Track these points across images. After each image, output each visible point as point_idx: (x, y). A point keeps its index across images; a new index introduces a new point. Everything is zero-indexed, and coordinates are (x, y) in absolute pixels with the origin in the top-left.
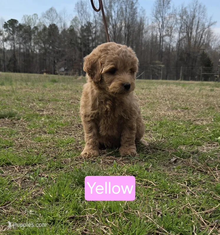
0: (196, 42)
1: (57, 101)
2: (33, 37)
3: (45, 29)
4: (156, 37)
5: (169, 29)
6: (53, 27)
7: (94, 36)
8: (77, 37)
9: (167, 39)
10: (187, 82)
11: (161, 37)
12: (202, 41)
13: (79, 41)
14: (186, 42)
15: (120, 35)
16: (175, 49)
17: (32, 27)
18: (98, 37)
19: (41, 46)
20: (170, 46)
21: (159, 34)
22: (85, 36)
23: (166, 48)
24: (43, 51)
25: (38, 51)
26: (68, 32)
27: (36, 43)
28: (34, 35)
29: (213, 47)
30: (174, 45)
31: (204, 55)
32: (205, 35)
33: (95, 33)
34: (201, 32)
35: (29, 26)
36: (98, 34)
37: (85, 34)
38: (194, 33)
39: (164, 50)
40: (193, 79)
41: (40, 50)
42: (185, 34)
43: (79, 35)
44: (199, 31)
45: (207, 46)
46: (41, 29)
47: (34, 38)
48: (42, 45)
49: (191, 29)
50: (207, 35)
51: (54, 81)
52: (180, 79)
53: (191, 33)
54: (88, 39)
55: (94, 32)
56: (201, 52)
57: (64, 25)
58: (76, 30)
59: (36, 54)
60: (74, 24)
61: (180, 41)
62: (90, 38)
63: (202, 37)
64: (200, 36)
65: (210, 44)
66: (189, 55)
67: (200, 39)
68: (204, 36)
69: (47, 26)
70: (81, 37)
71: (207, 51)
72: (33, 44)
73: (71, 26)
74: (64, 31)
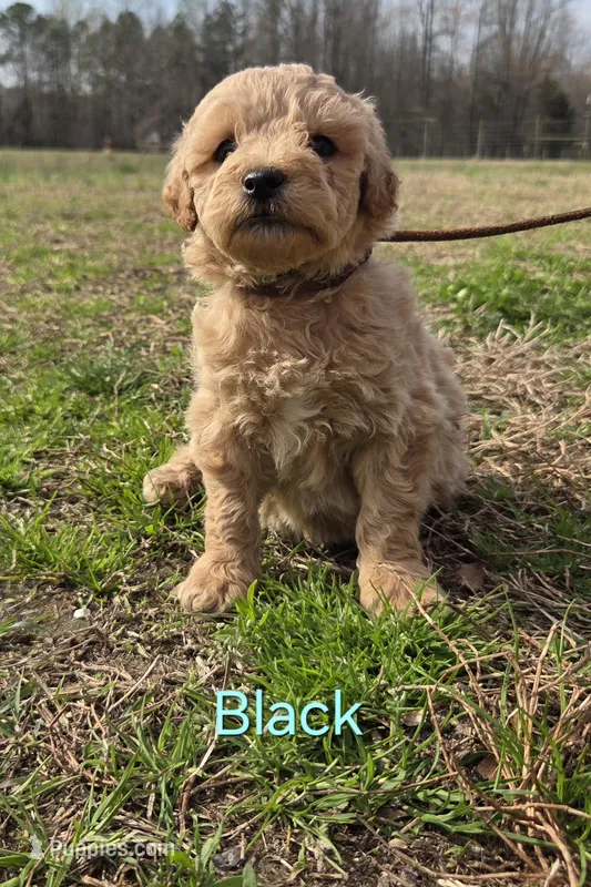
0: (526, 49)
1: (107, 217)
2: (75, 51)
3: (106, 26)
4: (414, 39)
5: (450, 16)
6: (129, 21)
7: (239, 41)
8: (194, 48)
9: (444, 43)
10: (496, 163)
11: (429, 37)
12: (543, 48)
13: (200, 57)
14: (499, 52)
15: (312, 38)
16: (467, 72)
17: (72, 23)
18: (252, 43)
19: (97, 76)
20: (452, 62)
21: (421, 30)
22: (215, 43)
23: (443, 69)
24: (101, 89)
25: (87, 89)
26: (170, 34)
27: (82, 67)
28: (80, 47)
29: (573, 63)
30: (464, 59)
31: (549, 86)
32: (553, 29)
33: (244, 34)
34: (541, 23)
35: (64, 22)
36: (251, 35)
37: (215, 37)
38: (521, 25)
39: (435, 74)
40: (518, 153)
41: (94, 85)
42: (495, 28)
43: (198, 40)
44: (535, 16)
45: (559, 59)
46: (95, 26)
47: (79, 53)
48: (100, 71)
49: (513, 11)
50: (557, 29)
51: (127, 169)
52: (477, 155)
53: (512, 25)
54: (225, 51)
55: (240, 31)
56: (541, 77)
57: (160, 13)
58: (190, 26)
59: (85, 98)
60: (185, 10)
61: (480, 48)
62: (230, 48)
63: (542, 36)
64: (538, 32)
65: (568, 56)
66: (506, 86)
67: (535, 42)
68: (548, 33)
69: (113, 18)
70: (203, 46)
71: (556, 75)
72: (74, 70)
73: (178, 16)
74: (158, 31)
